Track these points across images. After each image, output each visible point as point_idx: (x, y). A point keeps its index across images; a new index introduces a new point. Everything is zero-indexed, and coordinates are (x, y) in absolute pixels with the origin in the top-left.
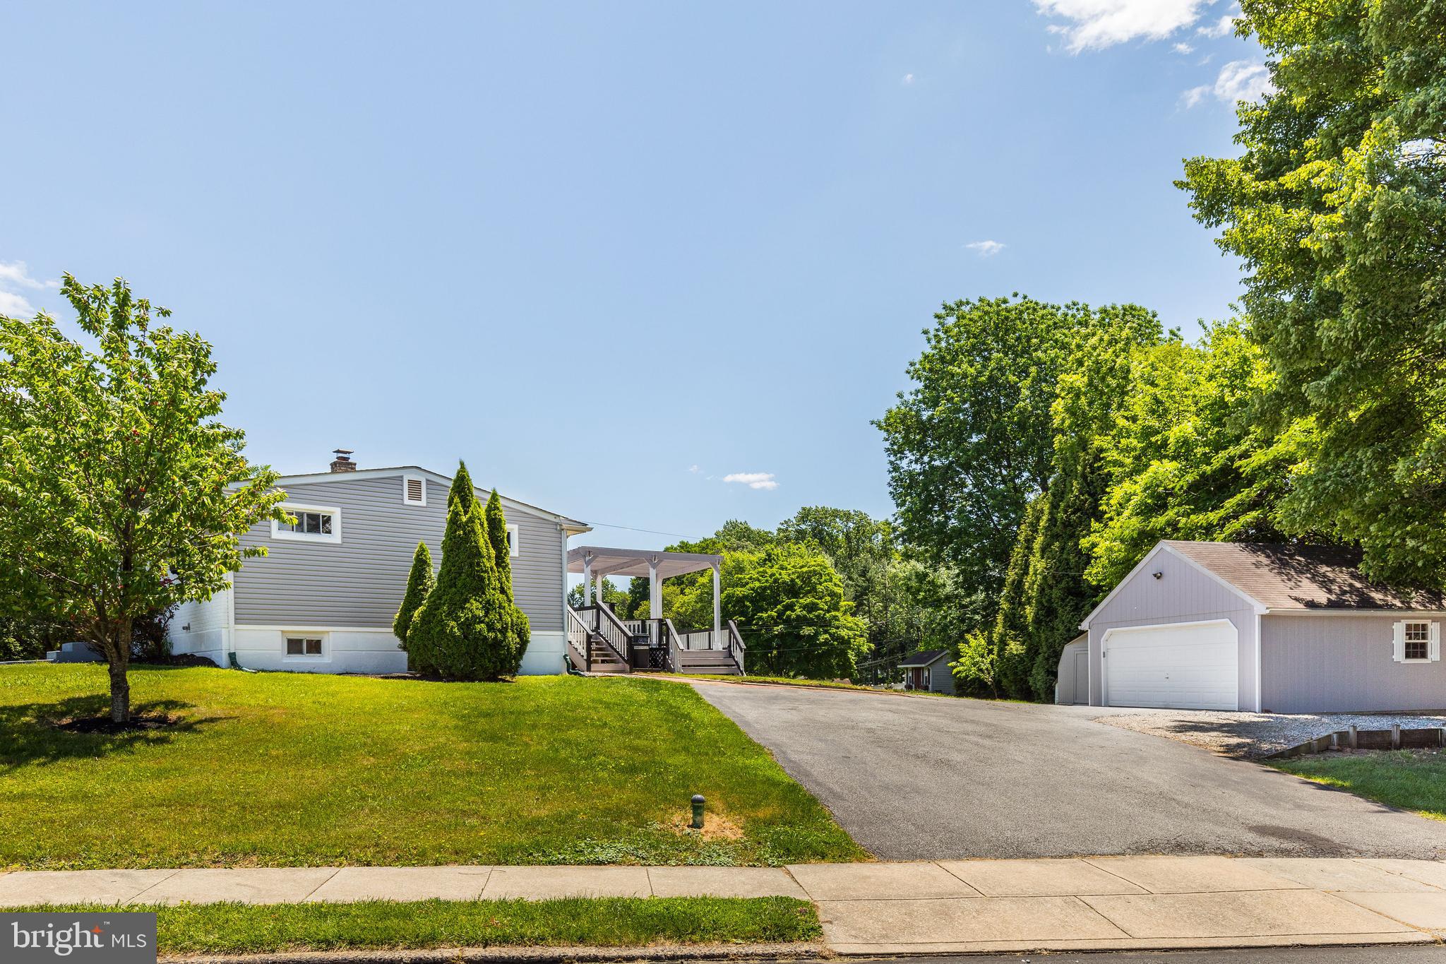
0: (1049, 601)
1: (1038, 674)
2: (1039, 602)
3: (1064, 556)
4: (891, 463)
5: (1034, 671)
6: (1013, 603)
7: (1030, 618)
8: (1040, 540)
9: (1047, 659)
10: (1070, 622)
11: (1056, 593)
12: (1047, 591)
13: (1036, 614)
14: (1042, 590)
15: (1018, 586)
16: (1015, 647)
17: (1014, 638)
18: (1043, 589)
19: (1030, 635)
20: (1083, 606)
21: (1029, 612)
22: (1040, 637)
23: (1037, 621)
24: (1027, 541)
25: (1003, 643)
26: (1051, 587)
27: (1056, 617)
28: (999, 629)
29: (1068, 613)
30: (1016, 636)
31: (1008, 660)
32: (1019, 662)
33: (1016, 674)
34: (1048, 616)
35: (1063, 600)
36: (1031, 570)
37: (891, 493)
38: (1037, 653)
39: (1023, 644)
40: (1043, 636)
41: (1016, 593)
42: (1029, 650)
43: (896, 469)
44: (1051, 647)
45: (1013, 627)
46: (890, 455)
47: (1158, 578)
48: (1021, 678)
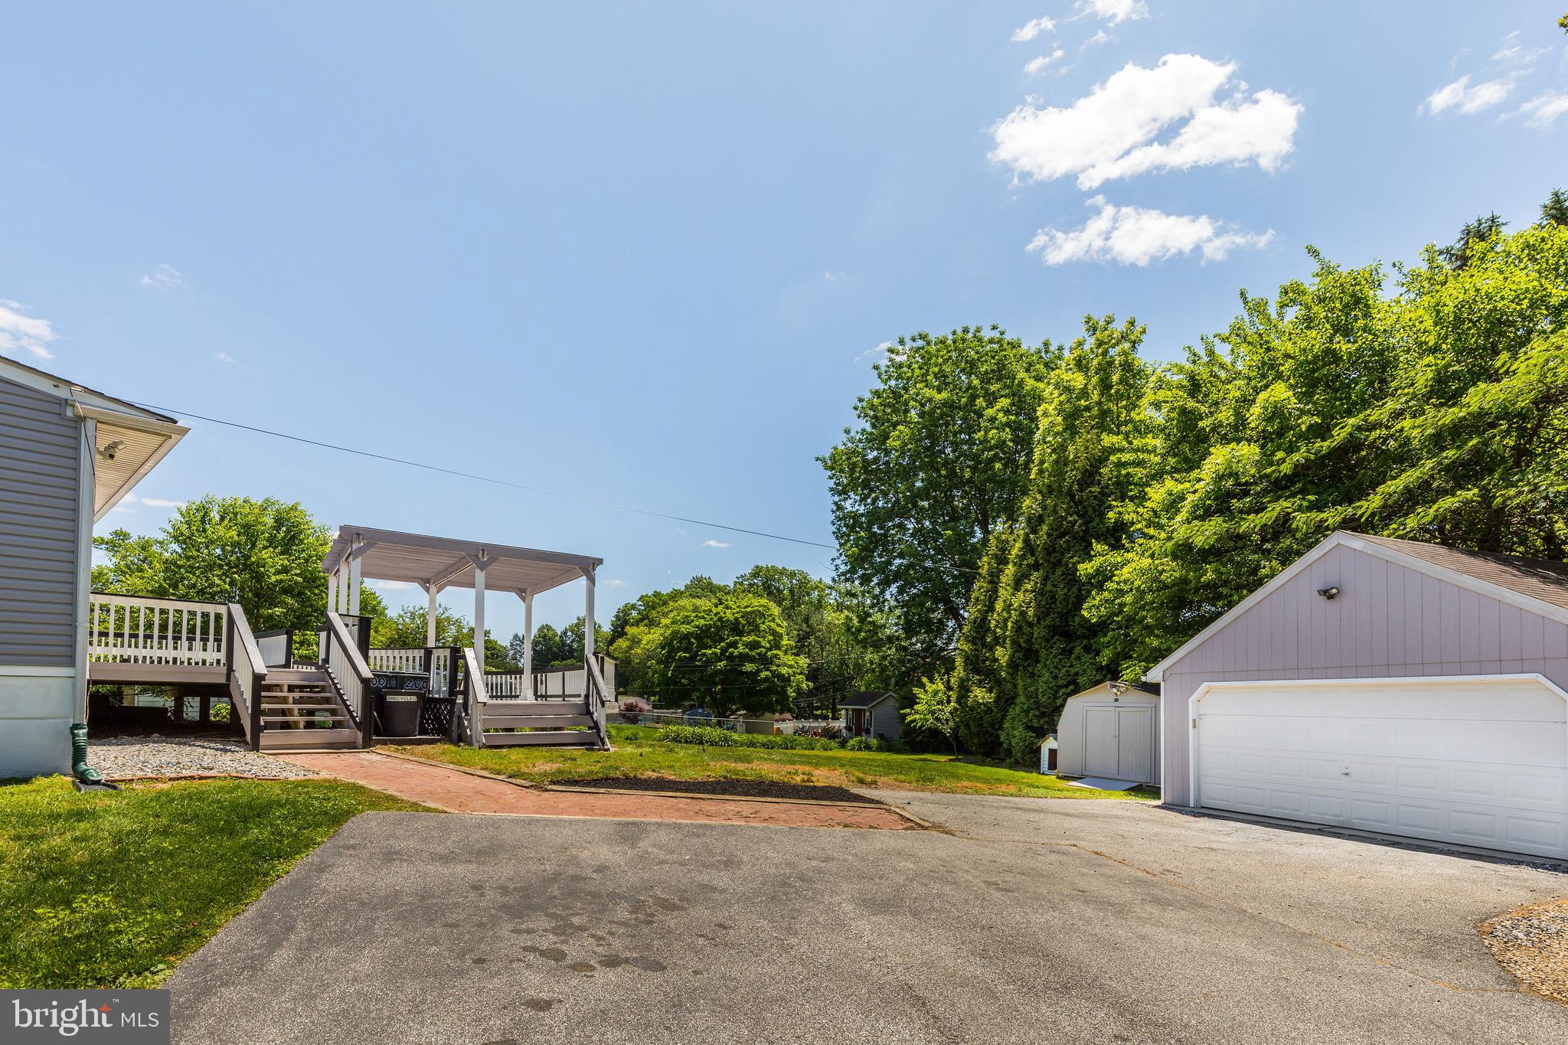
0: (1029, 641)
1: (1014, 729)
2: (1014, 643)
3: (1049, 587)
4: (835, 503)
5: (1006, 725)
6: (975, 644)
7: (1003, 661)
8: (1010, 570)
9: (1027, 712)
10: (1056, 667)
11: (1039, 632)
12: (1026, 630)
13: (1012, 656)
14: (1018, 629)
15: (981, 625)
16: (980, 695)
17: (980, 684)
18: (1020, 628)
19: (999, 682)
20: (1074, 647)
21: (1002, 655)
22: (1015, 686)
23: (1013, 665)
24: (991, 574)
25: (964, 689)
26: (1031, 625)
27: (1038, 661)
28: (959, 672)
29: (1055, 657)
30: (980, 681)
31: (972, 709)
32: (986, 712)
33: (980, 725)
34: (1026, 659)
35: (1047, 640)
36: (999, 606)
37: (834, 533)
38: (1011, 700)
39: (990, 691)
40: (1020, 683)
41: (978, 633)
42: (998, 700)
43: (839, 508)
44: (1031, 697)
45: (976, 671)
46: (833, 495)
47: (1331, 597)
48: (987, 732)
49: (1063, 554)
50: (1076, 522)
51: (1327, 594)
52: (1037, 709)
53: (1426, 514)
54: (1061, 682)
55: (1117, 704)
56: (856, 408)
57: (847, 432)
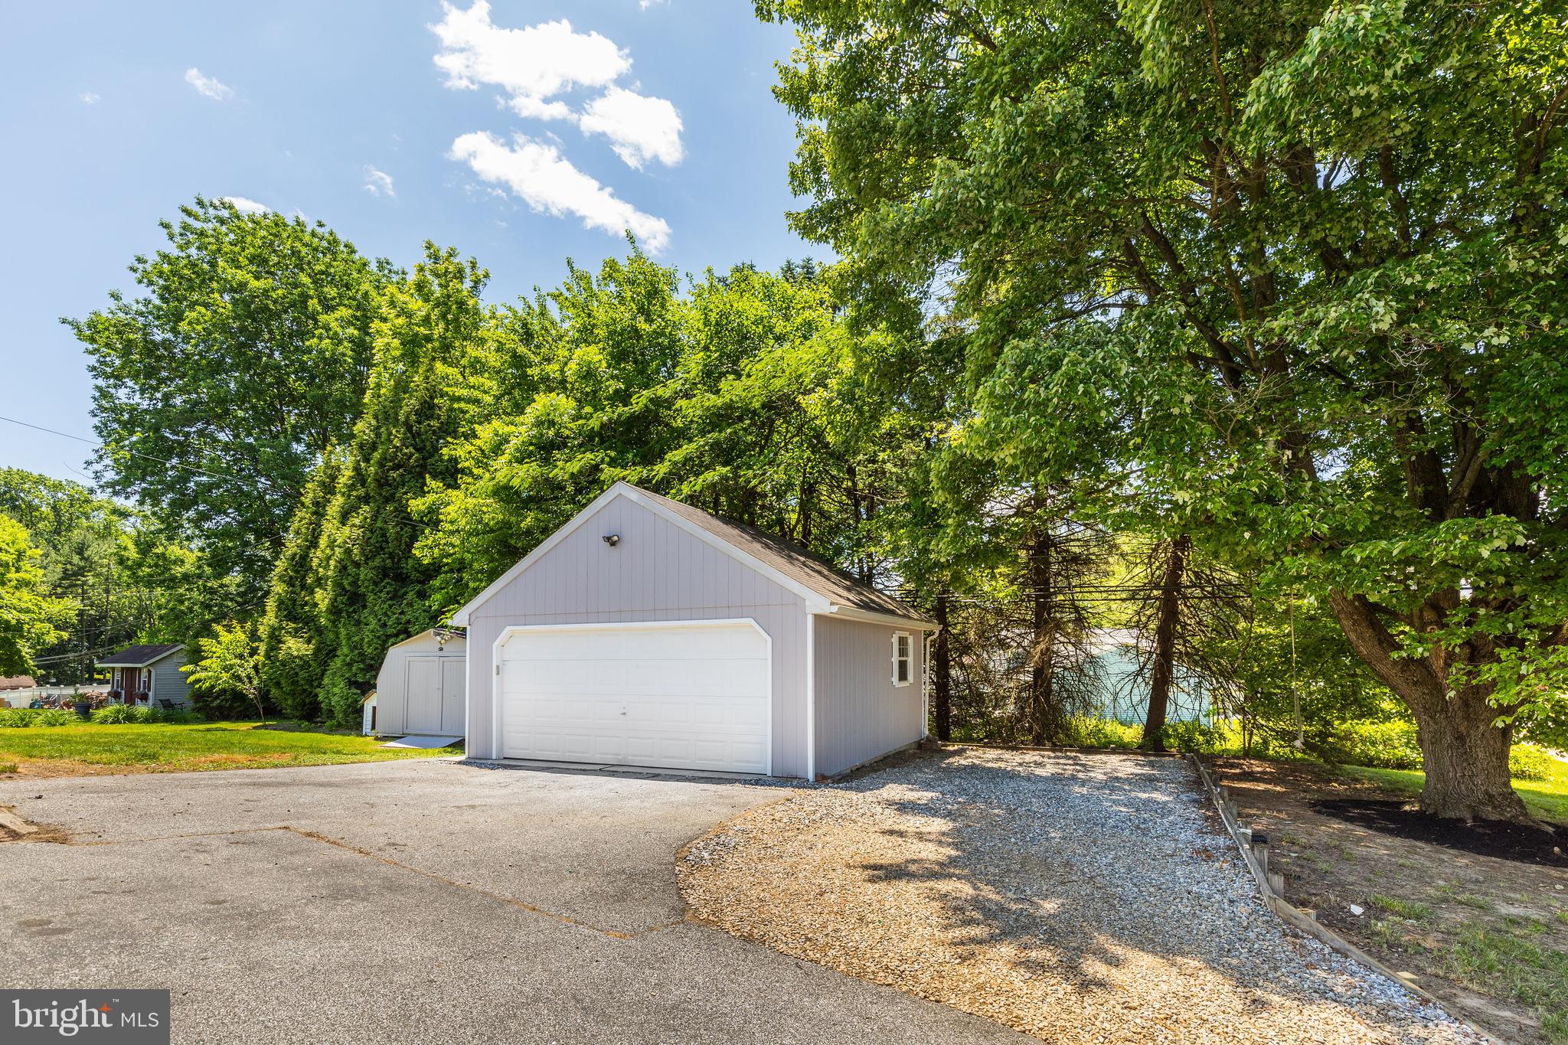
0: (355, 583)
1: (334, 685)
2: (338, 585)
3: (379, 524)
4: (98, 388)
5: (326, 681)
6: (293, 586)
7: (323, 606)
8: (337, 502)
9: (350, 665)
10: (385, 614)
11: (365, 573)
12: (352, 570)
13: (334, 601)
14: (342, 569)
15: (301, 564)
16: (295, 646)
17: (295, 634)
18: (345, 568)
19: (319, 631)
20: (406, 593)
21: (322, 598)
22: (337, 635)
23: (334, 611)
24: (316, 504)
25: (275, 640)
26: (357, 565)
27: (364, 607)
28: (270, 618)
29: (384, 602)
30: (297, 631)
31: (284, 664)
32: (302, 667)
33: (295, 683)
34: (351, 605)
35: (376, 584)
36: (323, 542)
37: (96, 427)
38: (332, 653)
39: (309, 642)
40: (343, 631)
41: (297, 572)
42: (317, 651)
43: (104, 394)
44: (355, 647)
45: (292, 617)
46: (95, 377)
47: (613, 544)
48: (305, 691)
49: (397, 488)
50: (412, 455)
51: (612, 542)
52: (362, 661)
53: (698, 483)
54: (390, 631)
55: (441, 653)
56: (134, 270)
57: (115, 296)
